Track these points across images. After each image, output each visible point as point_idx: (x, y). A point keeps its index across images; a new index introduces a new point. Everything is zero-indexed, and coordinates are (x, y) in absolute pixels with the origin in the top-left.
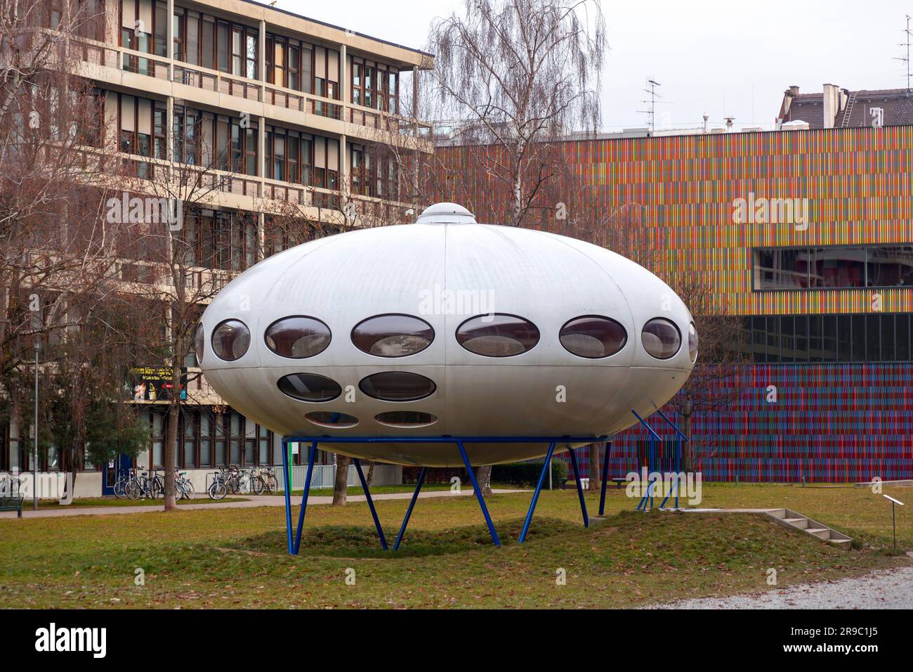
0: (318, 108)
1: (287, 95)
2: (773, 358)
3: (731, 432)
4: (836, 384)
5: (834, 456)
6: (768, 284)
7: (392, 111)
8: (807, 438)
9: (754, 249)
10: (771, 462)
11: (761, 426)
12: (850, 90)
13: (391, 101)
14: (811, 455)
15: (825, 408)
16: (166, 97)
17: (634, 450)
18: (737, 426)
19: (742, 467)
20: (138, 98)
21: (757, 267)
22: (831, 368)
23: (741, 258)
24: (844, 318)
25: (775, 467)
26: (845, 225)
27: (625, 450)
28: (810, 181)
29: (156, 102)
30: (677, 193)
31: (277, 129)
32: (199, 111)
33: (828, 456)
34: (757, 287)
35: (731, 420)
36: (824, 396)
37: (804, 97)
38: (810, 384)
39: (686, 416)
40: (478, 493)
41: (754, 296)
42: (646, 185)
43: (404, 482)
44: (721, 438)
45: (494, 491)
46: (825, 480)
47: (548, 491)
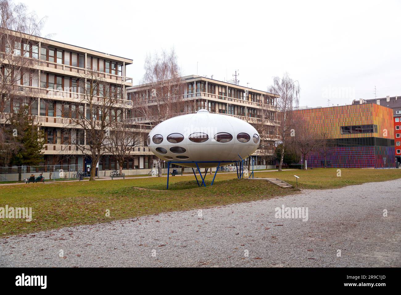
0: (258, 105)
1: (252, 103)
2: (343, 146)
3: (338, 159)
4: (357, 150)
5: (357, 163)
6: (344, 133)
7: (273, 105)
8: (352, 160)
9: (341, 127)
10: (345, 164)
11: (343, 158)
12: (365, 99)
13: (273, 103)
14: (353, 163)
15: (355, 155)
16: (227, 103)
17: (320, 162)
18: (339, 158)
19: (340, 165)
20: (222, 104)
21: (342, 130)
22: (356, 147)
23: (339, 128)
24: (358, 138)
25: (346, 165)
26: (358, 122)
27: (319, 162)
28: (351, 114)
29: (225, 104)
30: (326, 117)
31: (249, 108)
32: (234, 106)
33: (356, 163)
34: (342, 133)
35: (338, 157)
36: (355, 152)
37: (356, 101)
38: (352, 150)
39: (325, 156)
40: (279, 170)
41: (341, 135)
42: (321, 116)
43: (277, 168)
44: (336, 160)
45: (282, 170)
46: (356, 167)
47: (301, 170)
